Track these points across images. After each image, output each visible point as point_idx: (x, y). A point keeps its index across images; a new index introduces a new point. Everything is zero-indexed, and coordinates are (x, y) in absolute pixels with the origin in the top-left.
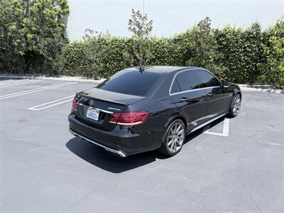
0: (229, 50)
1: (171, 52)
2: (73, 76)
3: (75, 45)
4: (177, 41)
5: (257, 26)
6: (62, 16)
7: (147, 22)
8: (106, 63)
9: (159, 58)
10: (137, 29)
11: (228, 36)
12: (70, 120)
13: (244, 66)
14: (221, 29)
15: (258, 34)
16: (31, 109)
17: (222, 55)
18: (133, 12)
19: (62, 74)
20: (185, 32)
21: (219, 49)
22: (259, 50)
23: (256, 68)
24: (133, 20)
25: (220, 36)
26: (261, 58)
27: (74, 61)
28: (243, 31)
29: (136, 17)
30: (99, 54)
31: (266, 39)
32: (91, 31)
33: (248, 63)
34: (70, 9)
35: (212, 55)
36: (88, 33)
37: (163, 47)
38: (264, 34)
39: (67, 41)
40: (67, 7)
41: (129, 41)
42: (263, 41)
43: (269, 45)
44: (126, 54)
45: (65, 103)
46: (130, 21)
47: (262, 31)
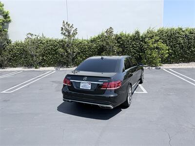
0: (124, 46)
1: (90, 48)
2: (16, 67)
3: (17, 44)
5: (137, 33)
7: (74, 29)
8: (43, 56)
9: (82, 52)
10: (67, 34)
11: (123, 38)
13: (133, 55)
14: (119, 34)
15: (139, 37)
16: (4, 92)
17: (121, 49)
18: (64, 23)
20: (97, 36)
21: (119, 46)
22: (140, 46)
23: (140, 56)
24: (64, 28)
25: (119, 38)
26: (141, 50)
27: (17, 56)
28: (131, 35)
29: (66, 26)
30: (38, 50)
31: (143, 39)
32: (32, 35)
33: (135, 54)
35: (116, 49)
36: (29, 36)
37: (84, 45)
38: (142, 37)
41: (62, 41)
42: (142, 41)
43: (145, 43)
46: (62, 28)
47: (141, 35)
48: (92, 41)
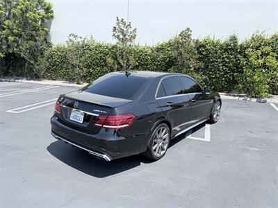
0: (209, 59)
1: (154, 59)
2: (54, 80)
3: (58, 49)
4: (160, 49)
5: (234, 39)
6: (46, 20)
7: (132, 30)
8: (89, 68)
9: (142, 65)
10: (121, 37)
11: (208, 47)
12: (52, 123)
13: (222, 75)
14: (201, 40)
15: (235, 46)
17: (202, 65)
18: (118, 20)
19: (44, 77)
20: (167, 41)
21: (199, 59)
22: (236, 61)
23: (234, 78)
24: (117, 27)
25: (200, 47)
26: (238, 68)
27: (57, 65)
28: (222, 42)
29: (121, 25)
30: (83, 59)
31: (242, 51)
32: (75, 37)
33: (226, 73)
34: (54, 14)
35: (193, 64)
36: (72, 38)
37: (146, 55)
38: (241, 46)
39: (50, 45)
40: (52, 12)
41: (113, 47)
42: (240, 53)
43: (245, 56)
44: (110, 60)
45: (47, 107)
46: (115, 28)
47: (239, 43)
48: (158, 49)
